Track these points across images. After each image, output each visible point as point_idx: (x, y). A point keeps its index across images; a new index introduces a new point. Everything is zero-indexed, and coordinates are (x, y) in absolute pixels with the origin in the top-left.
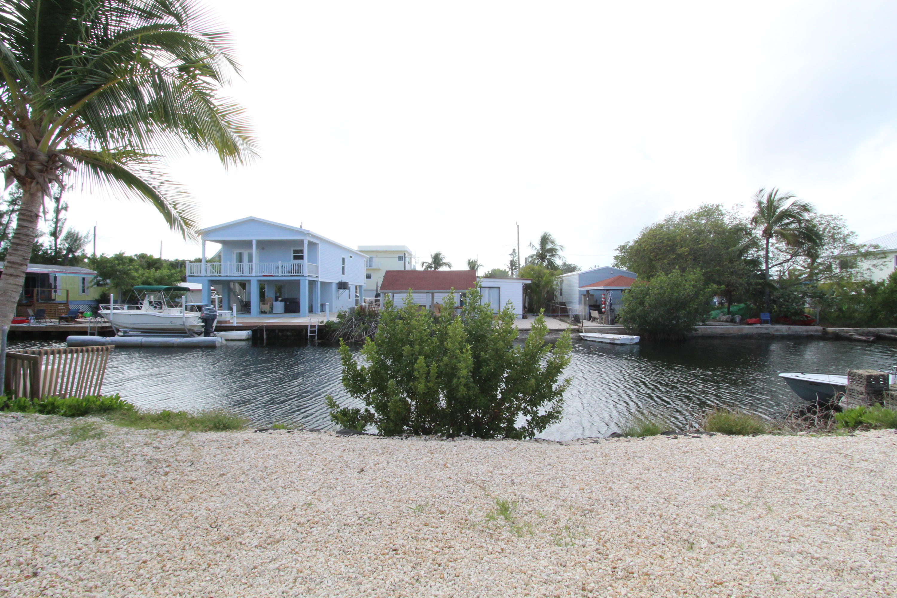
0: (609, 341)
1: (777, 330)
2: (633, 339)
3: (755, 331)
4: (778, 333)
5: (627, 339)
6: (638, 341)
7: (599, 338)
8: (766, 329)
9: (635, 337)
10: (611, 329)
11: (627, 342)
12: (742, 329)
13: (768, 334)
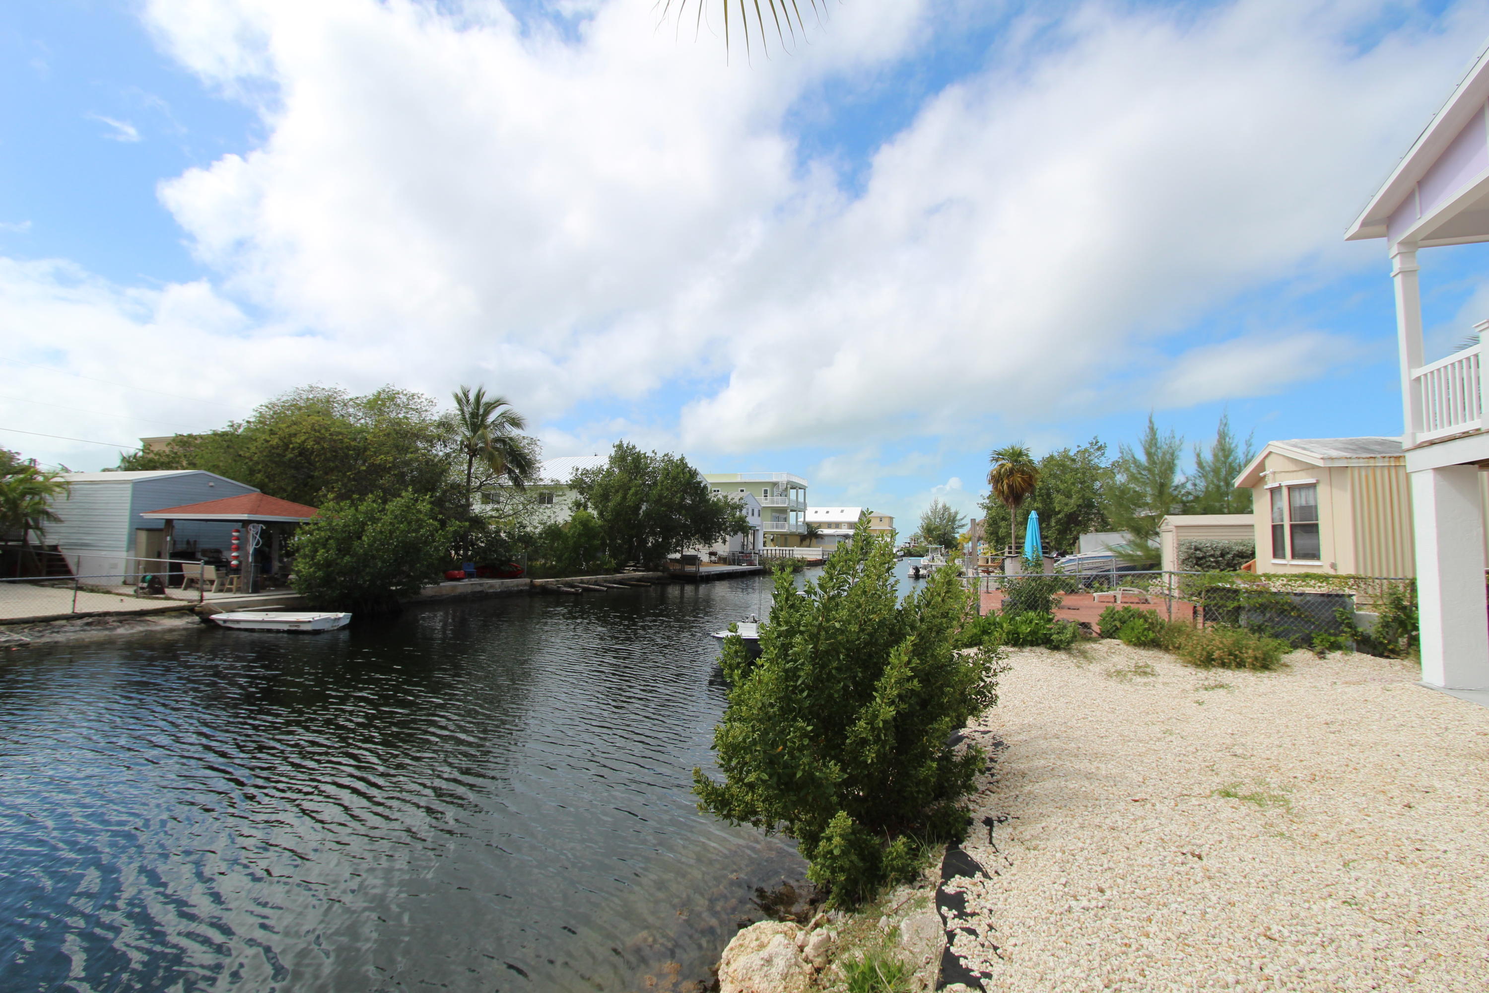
0: (286, 627)
1: (492, 586)
2: (339, 619)
3: (469, 590)
4: (491, 591)
5: (326, 620)
6: (347, 621)
7: (263, 622)
8: (481, 585)
9: (341, 615)
10: (265, 603)
11: (327, 626)
12: (455, 587)
13: (482, 592)
